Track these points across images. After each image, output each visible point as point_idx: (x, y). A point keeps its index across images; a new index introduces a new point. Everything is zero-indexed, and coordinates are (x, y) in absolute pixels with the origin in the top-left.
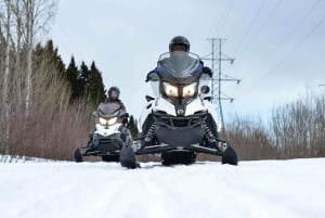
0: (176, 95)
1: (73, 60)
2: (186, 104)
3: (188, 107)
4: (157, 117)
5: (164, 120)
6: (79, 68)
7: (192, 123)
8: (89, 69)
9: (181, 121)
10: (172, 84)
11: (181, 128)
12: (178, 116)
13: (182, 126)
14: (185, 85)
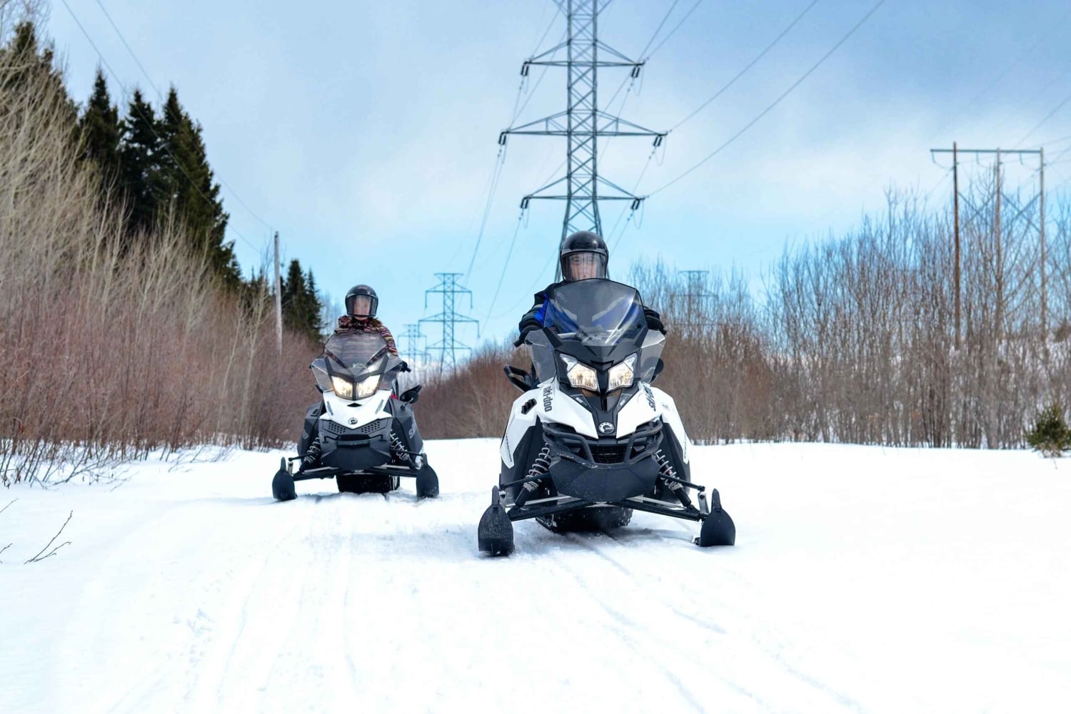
0: (596, 387)
1: (101, 85)
2: (616, 408)
3: (622, 416)
4: (551, 437)
5: (571, 446)
6: (124, 114)
7: (634, 454)
8: (159, 115)
9: (608, 448)
10: (582, 362)
11: (609, 466)
12: (602, 437)
13: (611, 460)
14: (613, 364)
